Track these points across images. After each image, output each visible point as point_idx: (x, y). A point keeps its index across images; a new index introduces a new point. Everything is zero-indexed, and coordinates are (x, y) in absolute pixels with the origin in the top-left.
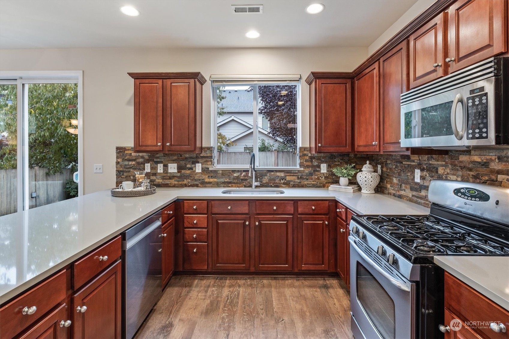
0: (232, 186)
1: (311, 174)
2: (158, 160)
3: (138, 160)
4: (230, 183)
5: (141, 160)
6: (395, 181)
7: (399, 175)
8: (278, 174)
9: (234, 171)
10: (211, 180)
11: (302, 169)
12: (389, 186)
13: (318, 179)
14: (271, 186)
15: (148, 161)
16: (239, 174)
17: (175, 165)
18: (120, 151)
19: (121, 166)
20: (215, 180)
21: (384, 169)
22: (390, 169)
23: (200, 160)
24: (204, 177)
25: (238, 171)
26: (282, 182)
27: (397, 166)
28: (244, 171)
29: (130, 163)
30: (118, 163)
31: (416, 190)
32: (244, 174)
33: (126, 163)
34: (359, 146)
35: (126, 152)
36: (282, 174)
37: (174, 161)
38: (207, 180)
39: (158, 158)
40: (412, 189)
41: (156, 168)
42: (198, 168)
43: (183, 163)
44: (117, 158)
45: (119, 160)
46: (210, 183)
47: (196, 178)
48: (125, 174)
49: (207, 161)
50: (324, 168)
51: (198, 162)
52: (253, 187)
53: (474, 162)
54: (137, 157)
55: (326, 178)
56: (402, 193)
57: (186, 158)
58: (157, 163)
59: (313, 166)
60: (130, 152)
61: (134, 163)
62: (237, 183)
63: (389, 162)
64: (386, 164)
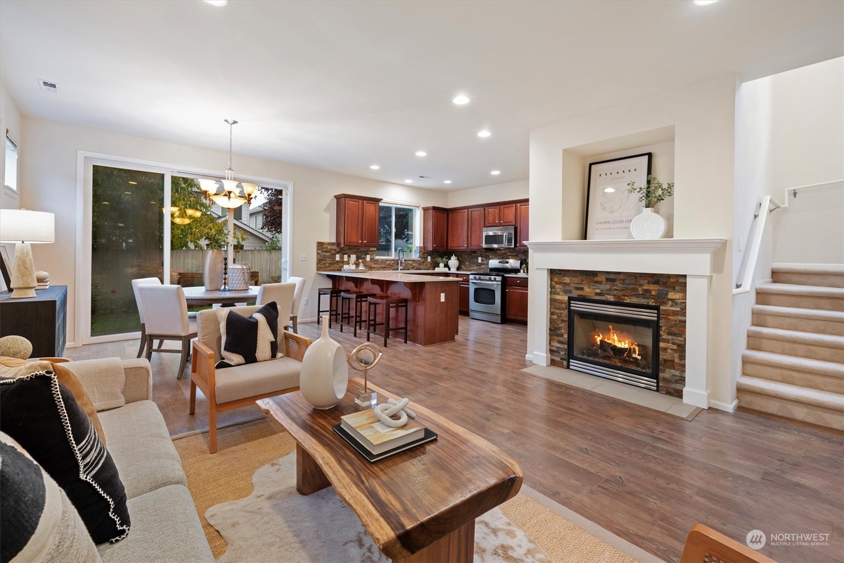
0: (386, 270)
1: (423, 262)
2: (345, 252)
3: (332, 252)
4: (385, 268)
5: (333, 252)
6: (467, 263)
7: (470, 260)
8: (409, 262)
9: (387, 260)
10: (375, 266)
11: (420, 259)
12: (463, 267)
13: (427, 265)
14: (406, 270)
15: (338, 253)
16: (390, 262)
17: (355, 255)
18: (320, 245)
19: (321, 256)
20: (378, 266)
21: (460, 259)
22: (464, 258)
23: (369, 253)
24: (371, 264)
25: (390, 260)
26: (411, 267)
27: (468, 257)
28: (393, 260)
29: (327, 254)
30: (318, 254)
31: (479, 266)
32: (393, 262)
33: (324, 254)
34: (451, 247)
35: (324, 246)
36: (411, 262)
37: (354, 253)
38: (373, 266)
39: (344, 250)
40: (477, 266)
41: (343, 258)
42: (368, 258)
43: (359, 254)
44: (318, 250)
45: (319, 252)
46: (375, 268)
47: (367, 264)
48: (323, 262)
49: (373, 254)
50: (429, 258)
51: (368, 254)
52: (399, 269)
53: (502, 253)
54: (331, 250)
55: (430, 264)
56: (472, 268)
57: (361, 251)
58: (344, 254)
59: (424, 258)
60: (326, 246)
61: (329, 254)
62: (389, 268)
63: (463, 255)
64: (461, 256)
